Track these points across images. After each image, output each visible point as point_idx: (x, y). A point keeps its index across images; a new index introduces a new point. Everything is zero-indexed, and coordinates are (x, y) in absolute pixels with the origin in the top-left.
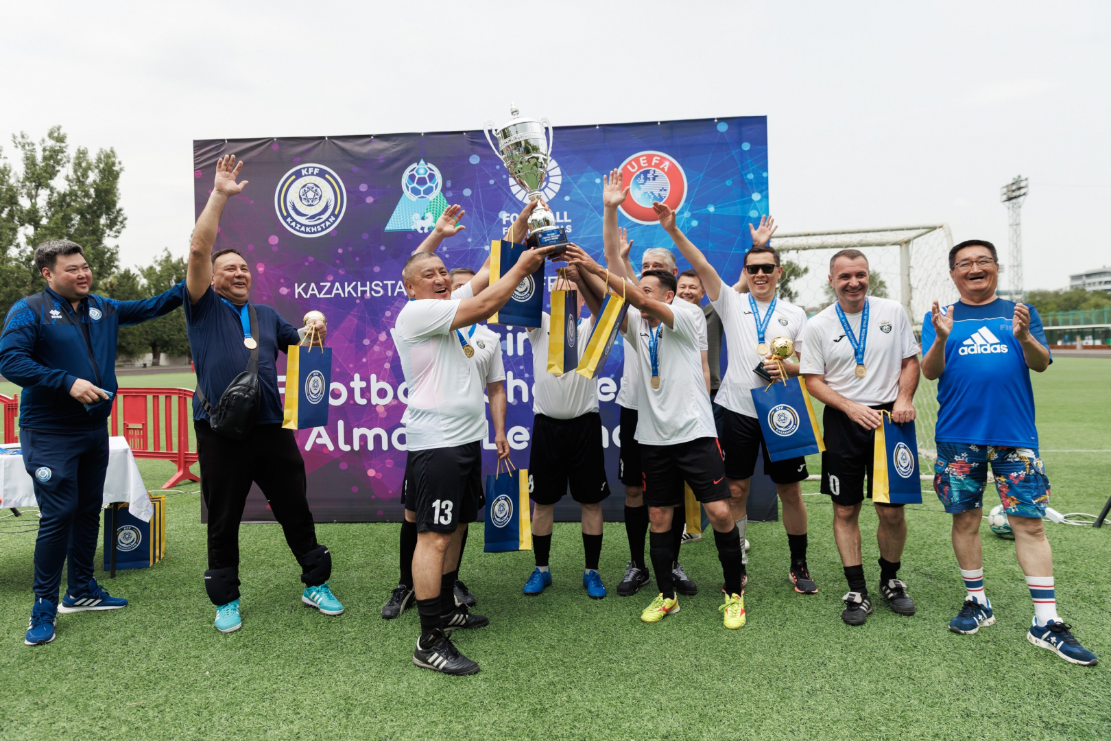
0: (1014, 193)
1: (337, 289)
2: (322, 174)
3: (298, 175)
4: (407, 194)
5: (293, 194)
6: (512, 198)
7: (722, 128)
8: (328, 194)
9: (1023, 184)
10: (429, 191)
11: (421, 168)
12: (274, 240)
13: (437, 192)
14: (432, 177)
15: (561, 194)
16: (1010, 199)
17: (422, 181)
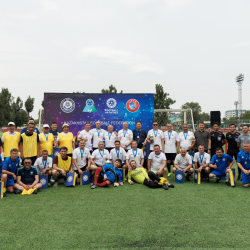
0: (240, 79)
1: (73, 123)
2: (70, 100)
3: (65, 100)
4: (87, 105)
5: (64, 104)
6: (107, 106)
7: (146, 95)
8: (71, 104)
9: (242, 77)
10: (91, 105)
11: (90, 100)
12: (60, 113)
13: (93, 105)
14: (92, 102)
15: (116, 106)
16: (238, 81)
17: (90, 103)
